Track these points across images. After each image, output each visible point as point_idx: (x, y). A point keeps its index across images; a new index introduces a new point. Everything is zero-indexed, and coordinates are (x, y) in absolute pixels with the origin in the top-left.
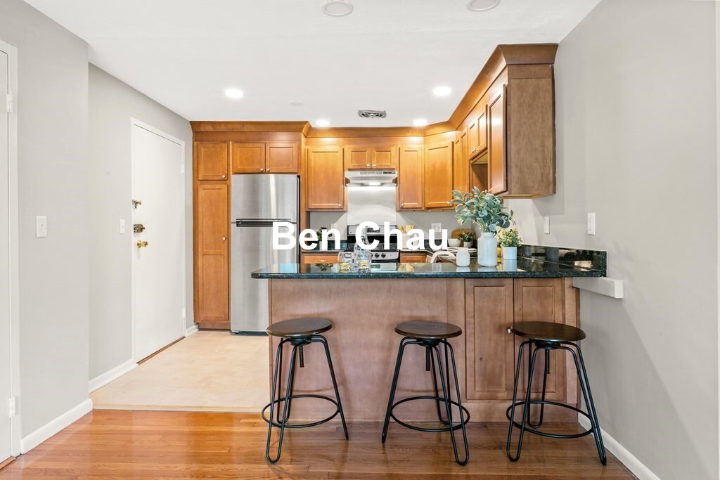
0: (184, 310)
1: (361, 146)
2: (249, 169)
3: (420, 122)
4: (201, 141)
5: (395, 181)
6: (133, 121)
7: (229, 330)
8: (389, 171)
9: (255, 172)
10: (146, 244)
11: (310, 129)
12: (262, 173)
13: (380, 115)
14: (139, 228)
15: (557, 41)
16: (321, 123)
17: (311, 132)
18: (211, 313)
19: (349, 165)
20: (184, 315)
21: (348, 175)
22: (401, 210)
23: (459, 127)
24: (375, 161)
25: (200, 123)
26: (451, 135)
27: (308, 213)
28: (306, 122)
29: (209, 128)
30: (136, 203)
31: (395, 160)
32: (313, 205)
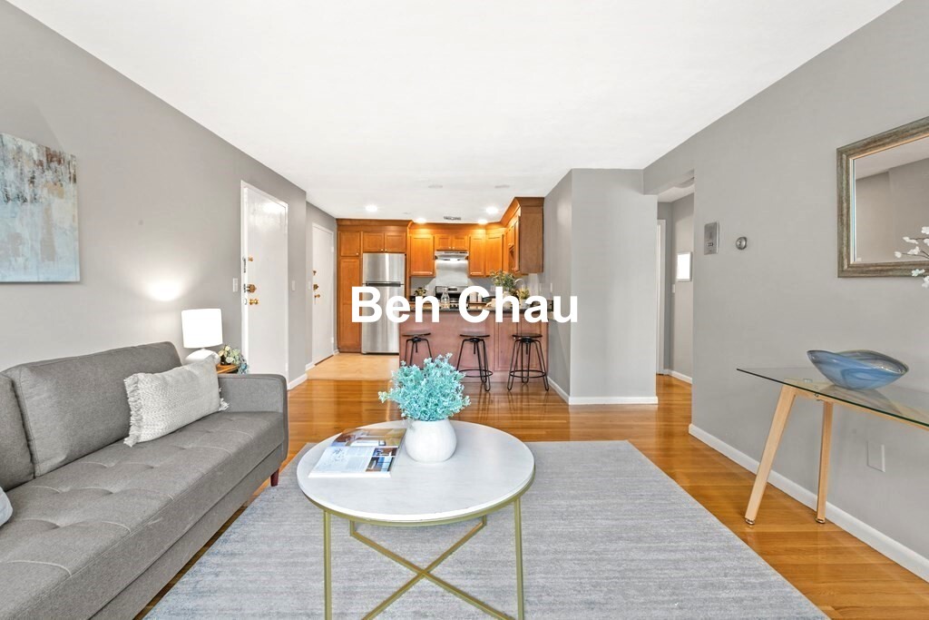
0: (333, 339)
1: (445, 235)
2: (372, 249)
3: (483, 222)
4: (342, 231)
5: (467, 258)
6: (314, 225)
7: (360, 353)
8: (464, 252)
9: (377, 251)
10: (319, 296)
11: (414, 224)
12: (382, 252)
13: (459, 219)
14: (316, 287)
15: (544, 196)
16: (420, 220)
17: (414, 225)
18: (348, 341)
19: (437, 247)
20: (333, 342)
21: (437, 254)
22: (471, 277)
23: (506, 226)
24: (454, 244)
25: (342, 220)
26: (502, 230)
27: (410, 278)
28: (411, 221)
29: (348, 223)
30: (315, 272)
31: (467, 245)
32: (414, 273)
